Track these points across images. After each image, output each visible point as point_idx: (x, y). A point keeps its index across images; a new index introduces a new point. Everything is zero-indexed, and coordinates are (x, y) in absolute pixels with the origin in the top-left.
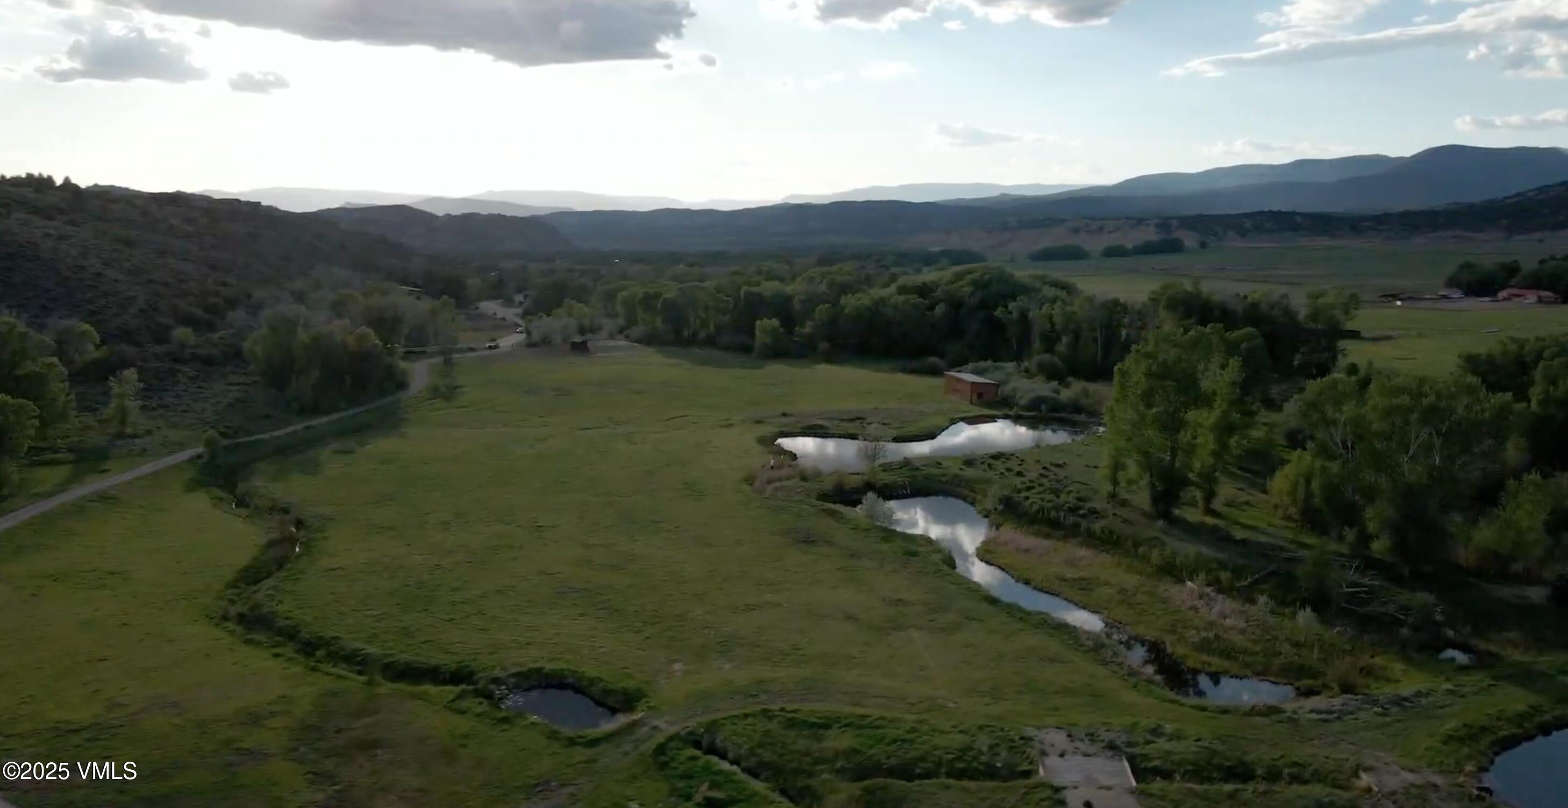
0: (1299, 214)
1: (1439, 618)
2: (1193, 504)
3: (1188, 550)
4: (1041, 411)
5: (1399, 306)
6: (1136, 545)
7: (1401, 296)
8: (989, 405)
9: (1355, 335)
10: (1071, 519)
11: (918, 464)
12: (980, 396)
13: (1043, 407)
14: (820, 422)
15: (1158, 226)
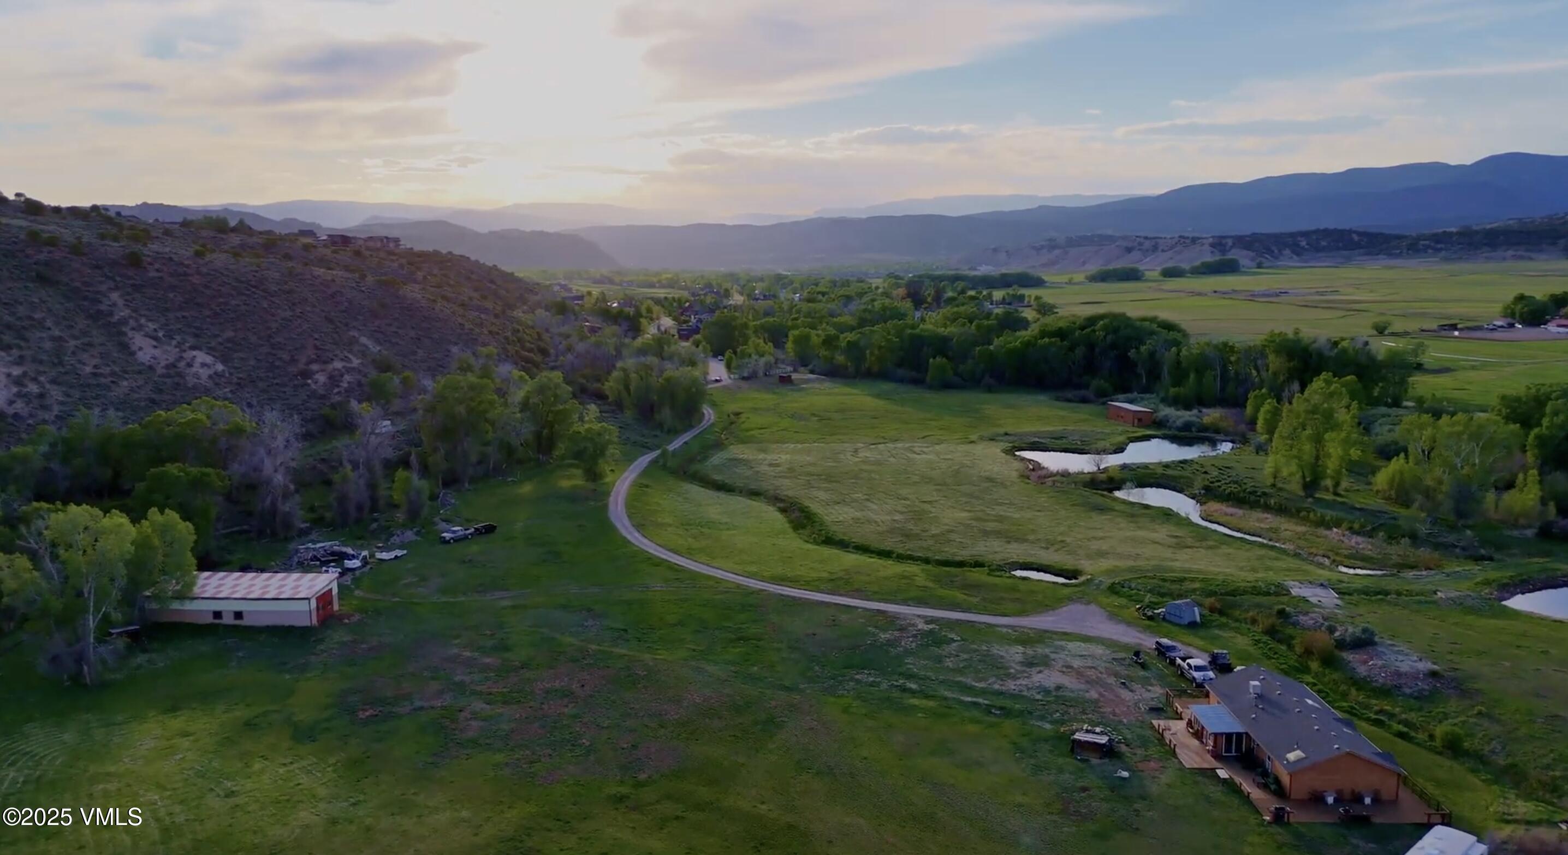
0: (1355, 232)
1: (1476, 544)
2: (1327, 490)
3: (1329, 514)
4: (1191, 431)
5: (1456, 337)
6: (1299, 511)
7: (1459, 326)
8: (1147, 427)
9: (1419, 367)
10: (1252, 498)
11: (1134, 467)
12: (1140, 420)
13: (1193, 429)
14: (1037, 439)
15: (1212, 245)
